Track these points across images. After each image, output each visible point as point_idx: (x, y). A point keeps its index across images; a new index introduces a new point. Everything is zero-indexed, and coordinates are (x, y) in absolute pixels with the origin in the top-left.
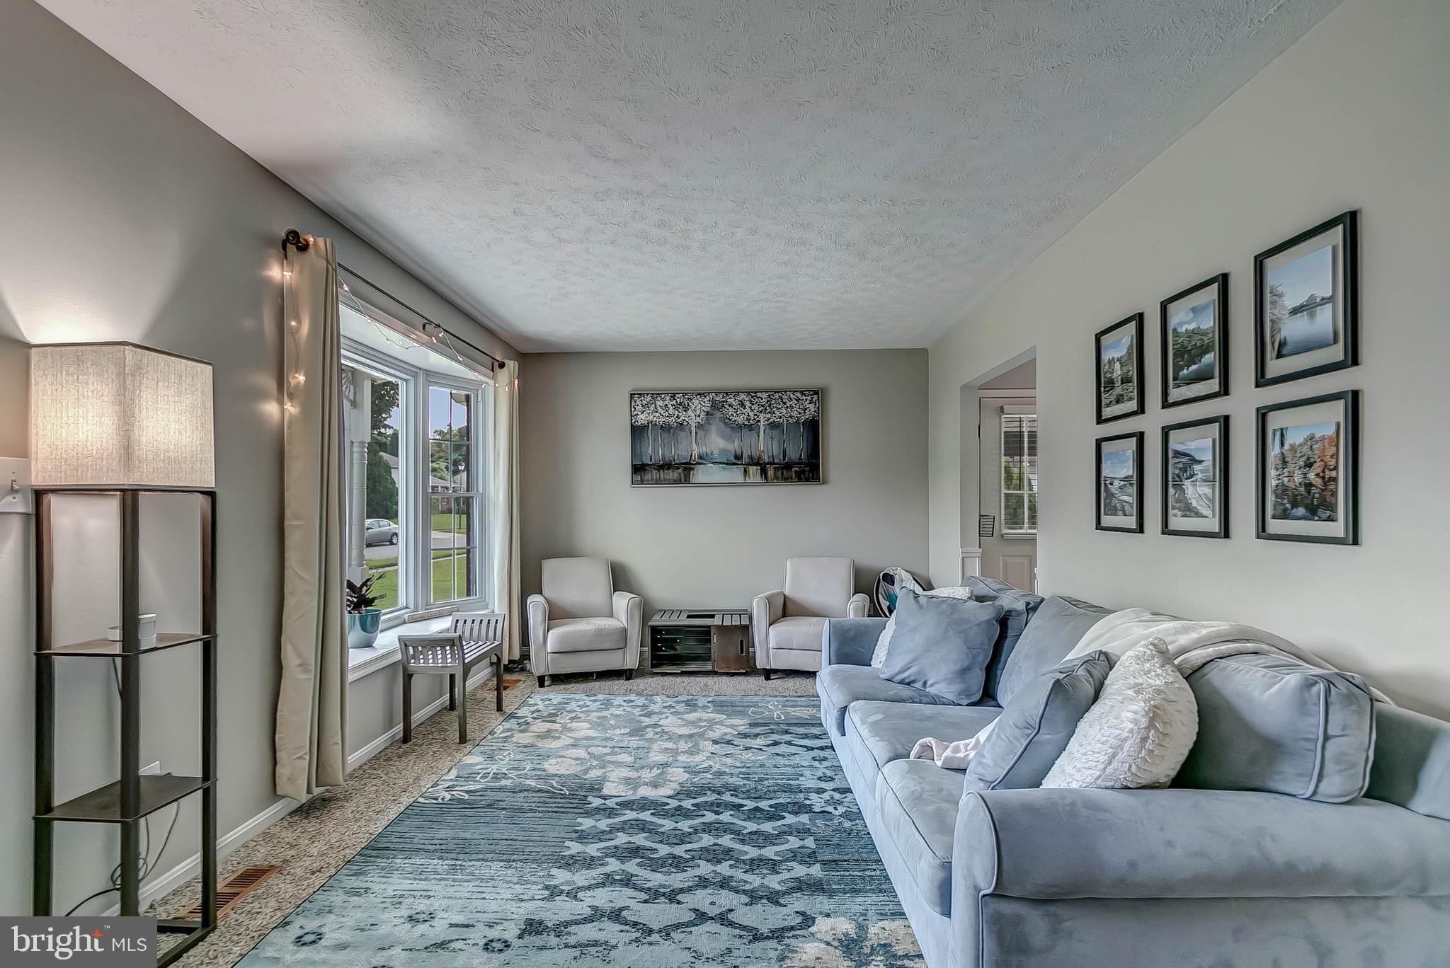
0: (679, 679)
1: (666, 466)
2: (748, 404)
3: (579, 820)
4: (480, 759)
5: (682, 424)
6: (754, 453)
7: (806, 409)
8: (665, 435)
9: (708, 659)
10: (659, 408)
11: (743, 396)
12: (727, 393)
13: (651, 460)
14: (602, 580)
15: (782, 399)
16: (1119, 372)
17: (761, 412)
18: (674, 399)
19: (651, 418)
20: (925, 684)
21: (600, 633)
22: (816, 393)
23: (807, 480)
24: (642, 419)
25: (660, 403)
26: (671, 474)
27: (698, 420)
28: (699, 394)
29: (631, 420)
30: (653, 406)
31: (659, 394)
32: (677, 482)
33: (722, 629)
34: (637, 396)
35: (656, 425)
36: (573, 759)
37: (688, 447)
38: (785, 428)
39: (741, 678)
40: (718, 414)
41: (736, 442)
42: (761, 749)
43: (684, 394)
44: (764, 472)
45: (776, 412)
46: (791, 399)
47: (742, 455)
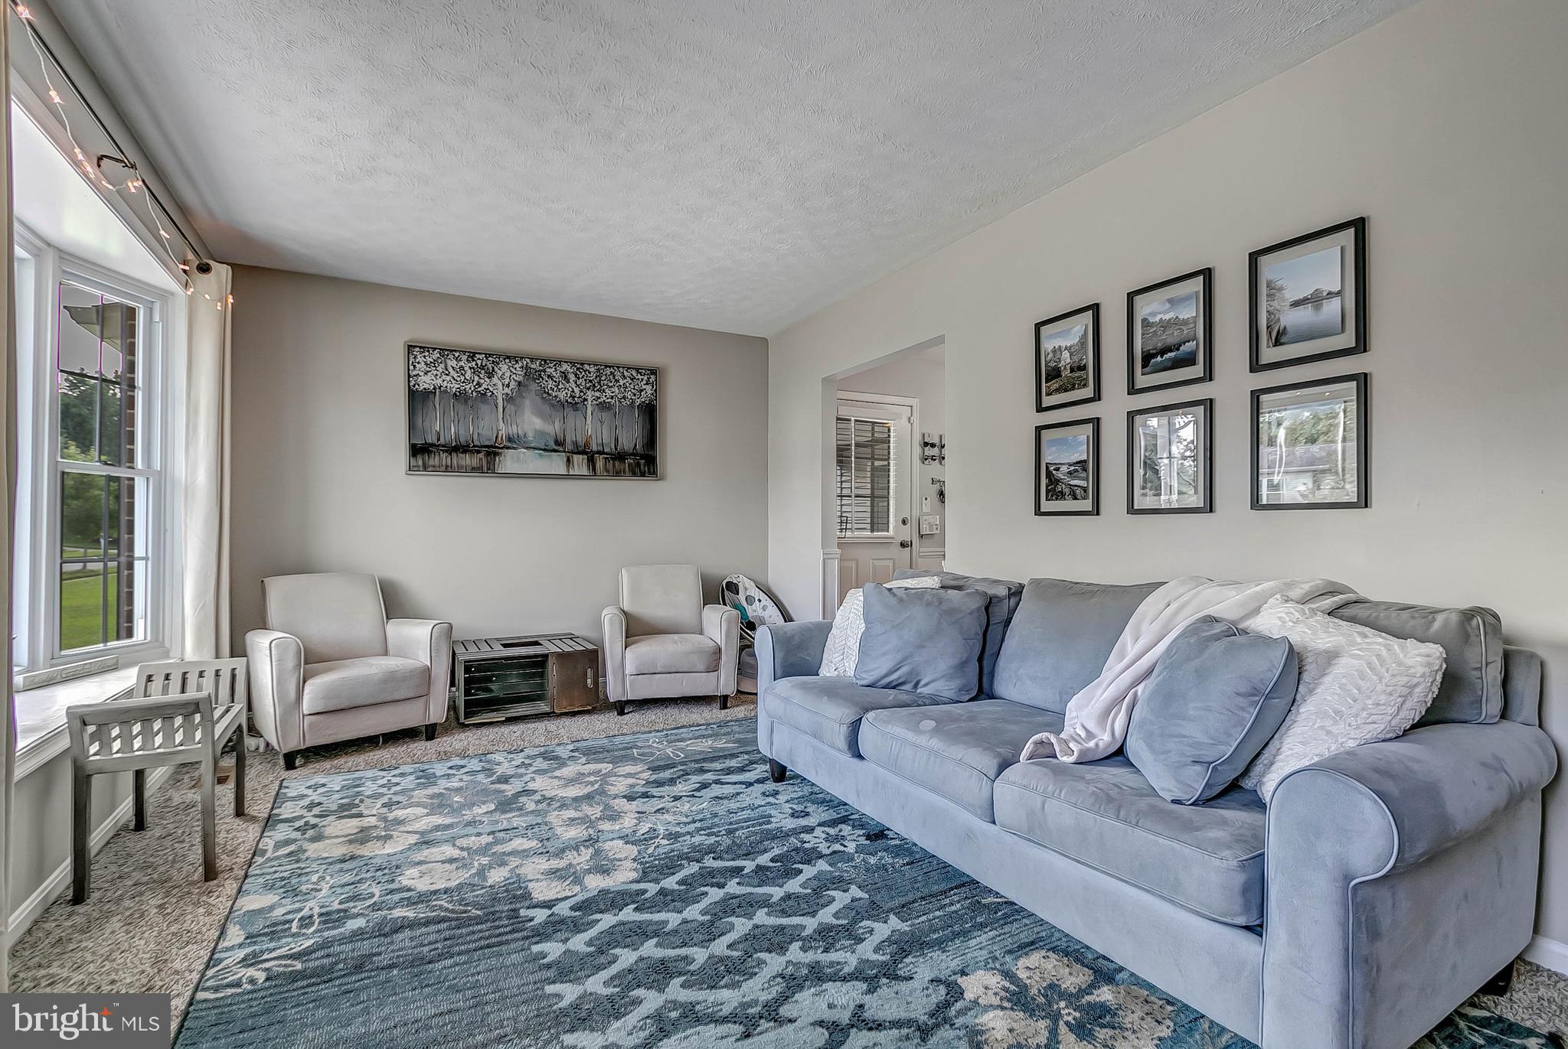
0: (505, 730)
1: (459, 448)
2: (572, 377)
3: (536, 948)
4: (271, 899)
5: (485, 394)
6: (579, 439)
7: (642, 391)
8: (461, 408)
9: (540, 698)
10: (451, 370)
11: (565, 367)
12: (545, 361)
13: (439, 440)
14: (371, 606)
15: (614, 377)
16: (1068, 361)
17: (588, 389)
18: (473, 360)
19: (439, 382)
20: (917, 683)
21: (391, 678)
22: (653, 372)
23: (643, 475)
24: (426, 382)
25: (451, 363)
26: (467, 460)
27: (507, 390)
28: (508, 357)
29: (409, 381)
30: (442, 365)
31: (451, 351)
32: (477, 470)
33: (562, 656)
34: (418, 349)
35: (446, 392)
36: (443, 862)
37: (488, 426)
38: (617, 410)
39: (587, 717)
40: (534, 387)
41: (557, 424)
42: (693, 796)
43: (488, 355)
44: (591, 461)
45: (607, 390)
46: (624, 377)
47: (565, 440)
